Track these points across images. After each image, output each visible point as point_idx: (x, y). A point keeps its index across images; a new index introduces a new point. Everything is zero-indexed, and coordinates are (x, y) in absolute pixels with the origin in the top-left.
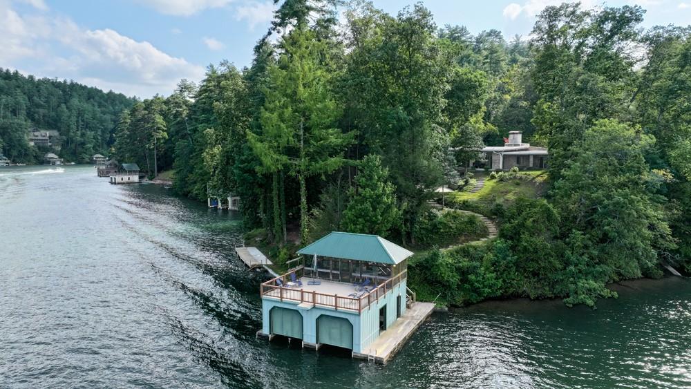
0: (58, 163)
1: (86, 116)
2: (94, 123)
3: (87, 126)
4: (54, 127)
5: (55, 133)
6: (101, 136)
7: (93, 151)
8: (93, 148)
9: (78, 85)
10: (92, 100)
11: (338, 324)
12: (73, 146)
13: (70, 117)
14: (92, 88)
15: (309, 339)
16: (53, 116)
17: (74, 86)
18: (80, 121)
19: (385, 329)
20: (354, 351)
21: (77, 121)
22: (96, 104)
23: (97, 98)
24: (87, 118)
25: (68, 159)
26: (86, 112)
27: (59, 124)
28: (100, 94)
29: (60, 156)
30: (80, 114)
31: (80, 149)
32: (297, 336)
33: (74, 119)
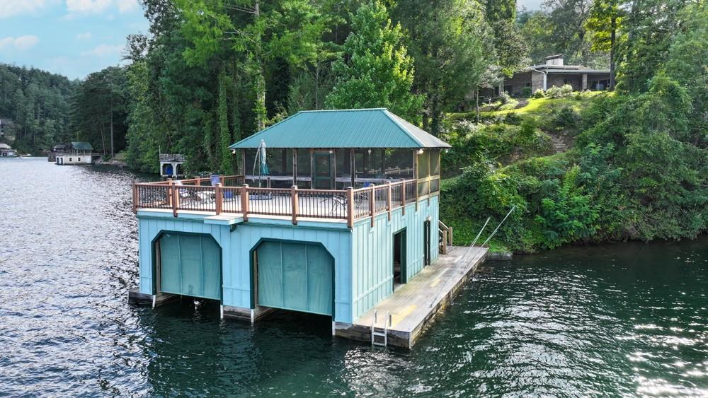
0: (11, 154)
1: (46, 103)
2: (55, 111)
3: (47, 114)
4: (9, 115)
5: (10, 122)
6: (63, 125)
7: (53, 142)
8: (54, 138)
9: (39, 71)
10: (54, 87)
11: (301, 258)
12: (30, 135)
13: (26, 104)
14: (56, 75)
15: (236, 299)
16: (8, 103)
17: (34, 73)
18: (39, 109)
19: (405, 282)
20: (337, 319)
21: (36, 109)
22: (59, 91)
23: (61, 85)
24: (47, 106)
25: (24, 150)
26: (47, 98)
27: (14, 112)
28: (64, 81)
29: (14, 146)
30: (39, 100)
31: (37, 139)
32: (210, 294)
33: (31, 106)
